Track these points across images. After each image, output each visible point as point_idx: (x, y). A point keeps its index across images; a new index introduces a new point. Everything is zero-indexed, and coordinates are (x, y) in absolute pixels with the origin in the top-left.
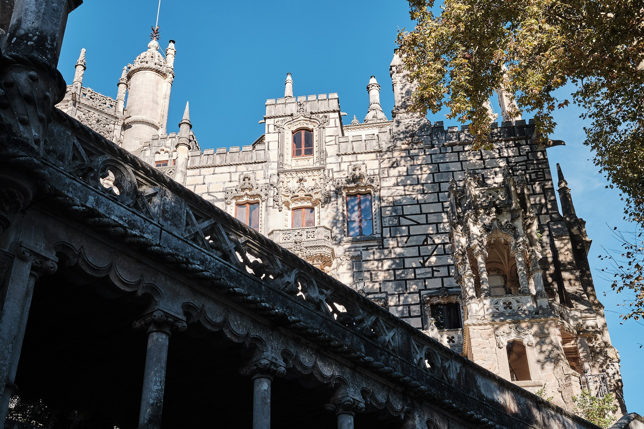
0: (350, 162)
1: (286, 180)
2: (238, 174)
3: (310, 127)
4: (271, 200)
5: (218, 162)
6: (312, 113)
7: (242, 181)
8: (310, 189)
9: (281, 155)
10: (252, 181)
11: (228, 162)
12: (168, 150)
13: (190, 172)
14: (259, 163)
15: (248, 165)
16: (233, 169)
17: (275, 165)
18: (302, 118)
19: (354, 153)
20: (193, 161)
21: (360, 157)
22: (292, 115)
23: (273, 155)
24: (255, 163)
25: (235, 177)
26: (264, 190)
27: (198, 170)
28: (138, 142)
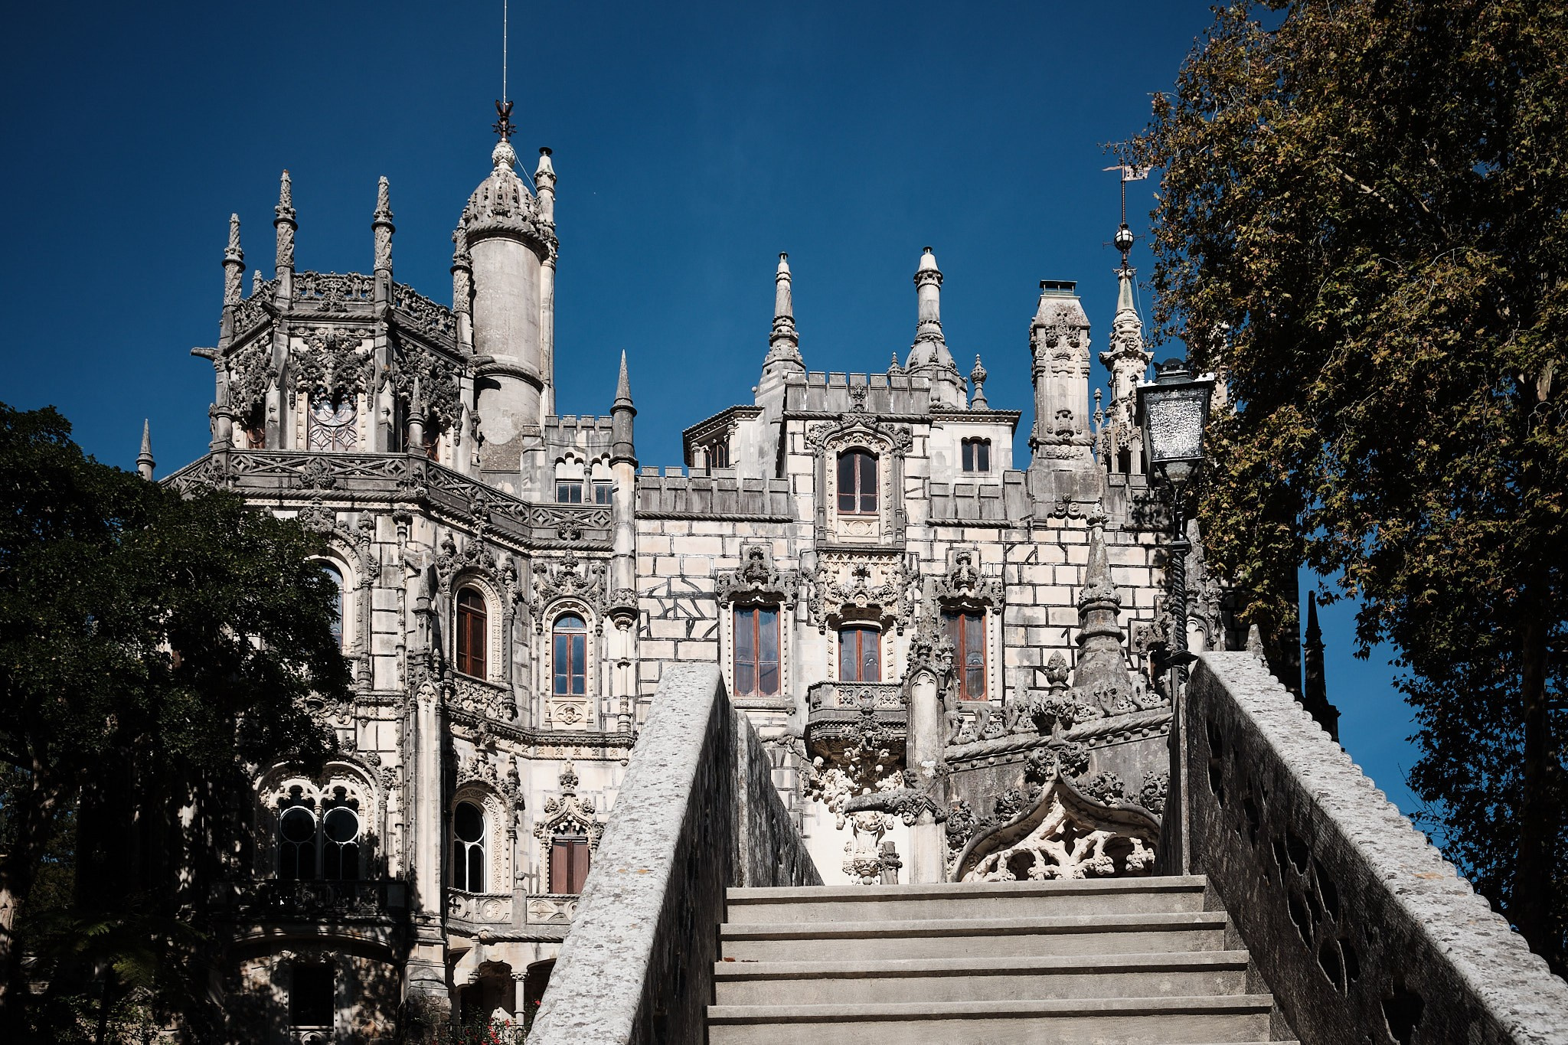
0: (951, 542)
1: (832, 568)
2: (738, 541)
3: (874, 448)
4: (803, 606)
5: (696, 509)
6: (879, 419)
7: (746, 558)
8: (876, 591)
9: (821, 510)
10: (767, 562)
11: (718, 511)
12: (583, 456)
13: (643, 525)
14: (778, 521)
15: (756, 525)
16: (727, 528)
17: (807, 531)
18: (859, 427)
19: (959, 525)
20: (646, 501)
21: (970, 533)
22: (839, 418)
23: (805, 507)
24: (771, 521)
25: (733, 547)
26: (790, 585)
27: (658, 523)
28: (508, 422)
